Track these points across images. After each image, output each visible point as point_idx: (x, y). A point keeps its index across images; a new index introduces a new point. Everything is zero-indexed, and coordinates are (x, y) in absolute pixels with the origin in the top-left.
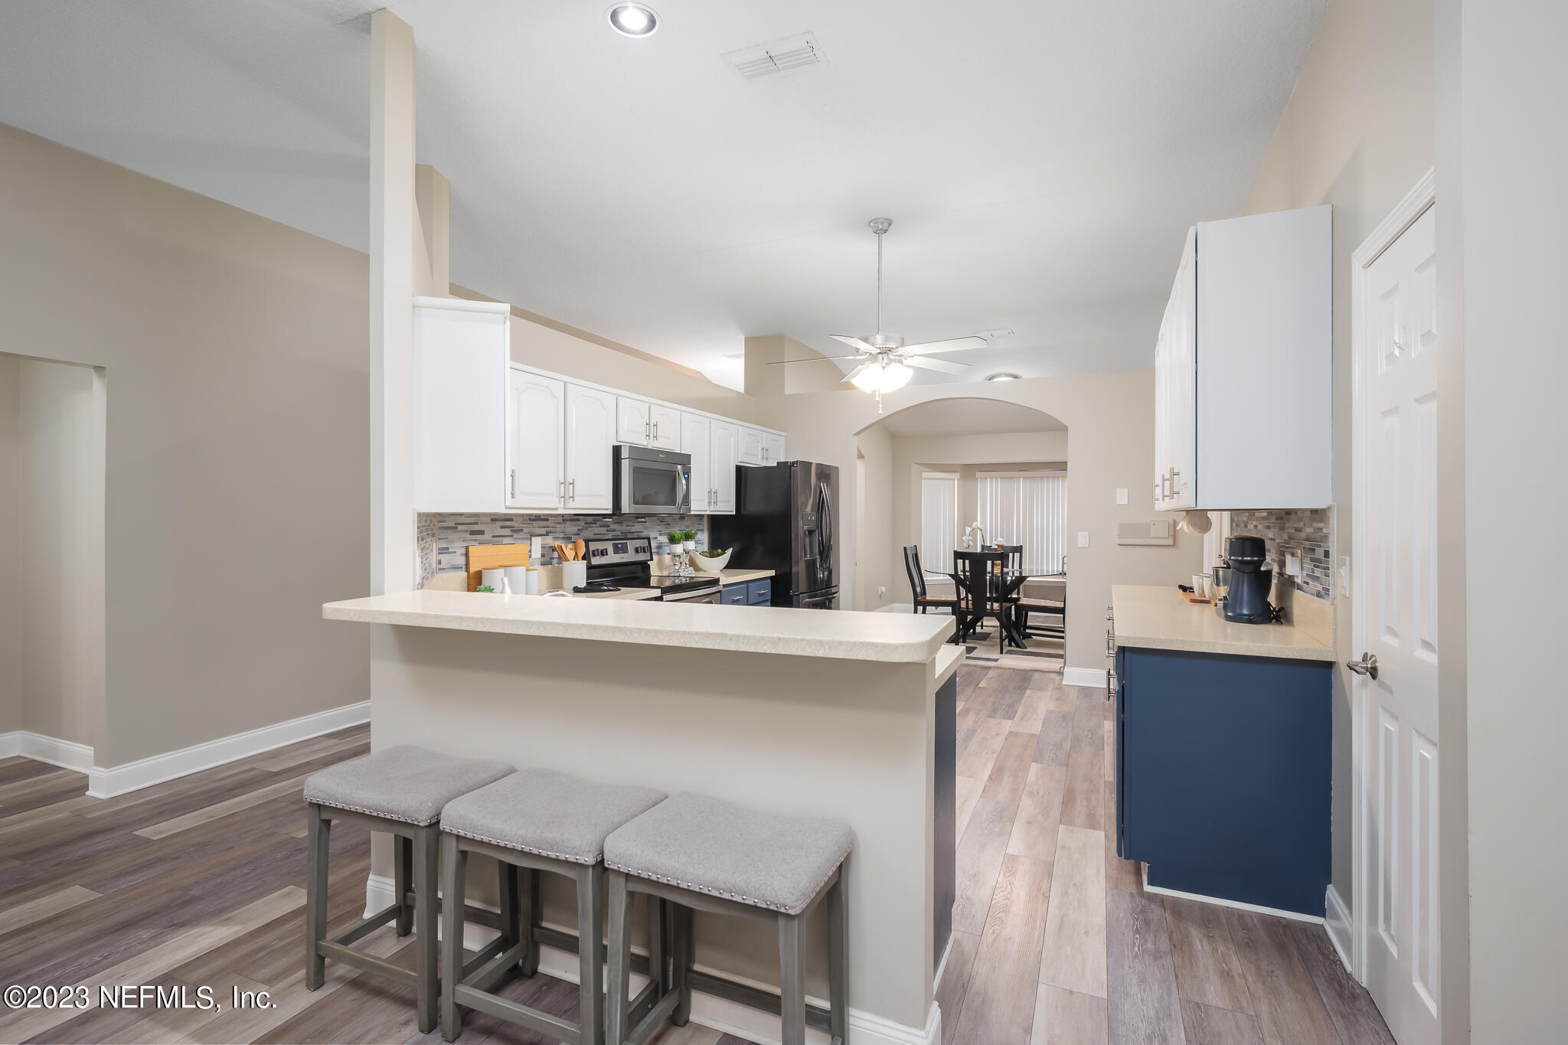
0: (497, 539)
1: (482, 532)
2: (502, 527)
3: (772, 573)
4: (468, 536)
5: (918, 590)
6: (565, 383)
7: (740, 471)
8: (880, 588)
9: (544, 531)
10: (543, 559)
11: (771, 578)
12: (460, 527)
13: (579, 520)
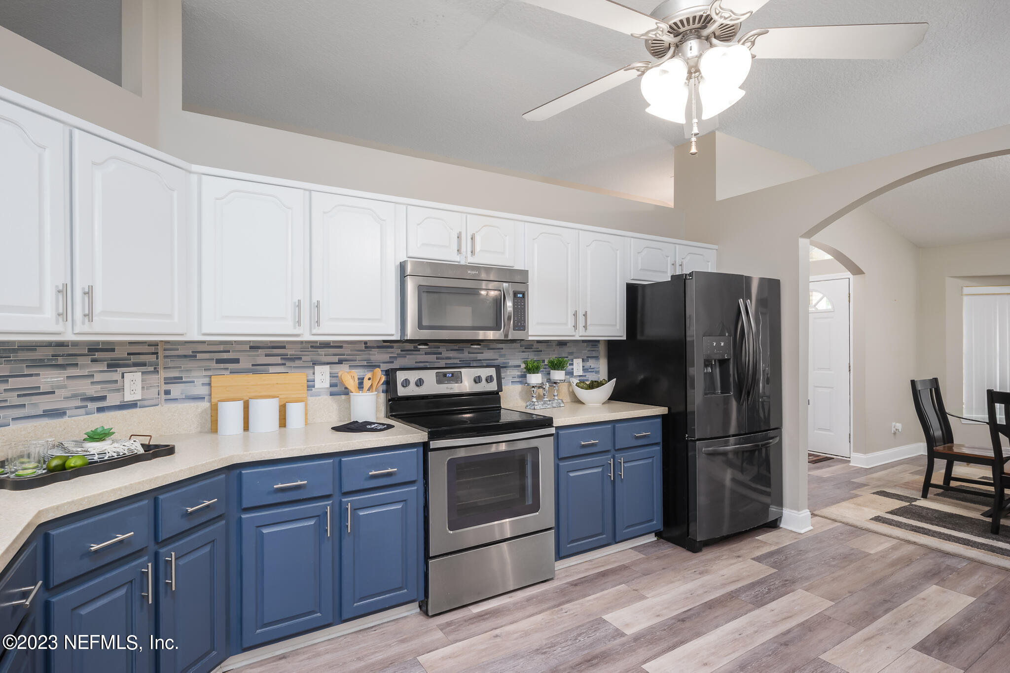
0: (257, 368)
1: (237, 361)
2: (267, 355)
3: (663, 410)
4: (213, 364)
5: (937, 433)
6: (310, 191)
7: (633, 292)
8: (894, 424)
9: (336, 359)
10: (334, 389)
11: (663, 416)
12: (199, 356)
13: (392, 347)
